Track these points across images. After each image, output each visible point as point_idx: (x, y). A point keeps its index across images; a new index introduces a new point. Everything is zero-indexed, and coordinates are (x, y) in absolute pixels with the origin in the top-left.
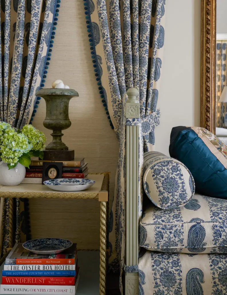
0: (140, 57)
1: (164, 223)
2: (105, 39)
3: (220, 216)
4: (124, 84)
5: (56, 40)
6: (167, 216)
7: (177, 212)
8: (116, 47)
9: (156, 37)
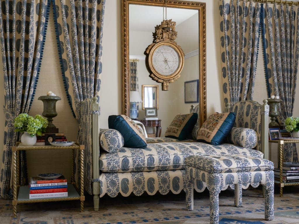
0: (90, 78)
1: (111, 158)
2: (71, 68)
3: (135, 154)
4: (81, 93)
5: (42, 68)
6: (112, 155)
7: (116, 154)
8: (77, 73)
9: (99, 68)
